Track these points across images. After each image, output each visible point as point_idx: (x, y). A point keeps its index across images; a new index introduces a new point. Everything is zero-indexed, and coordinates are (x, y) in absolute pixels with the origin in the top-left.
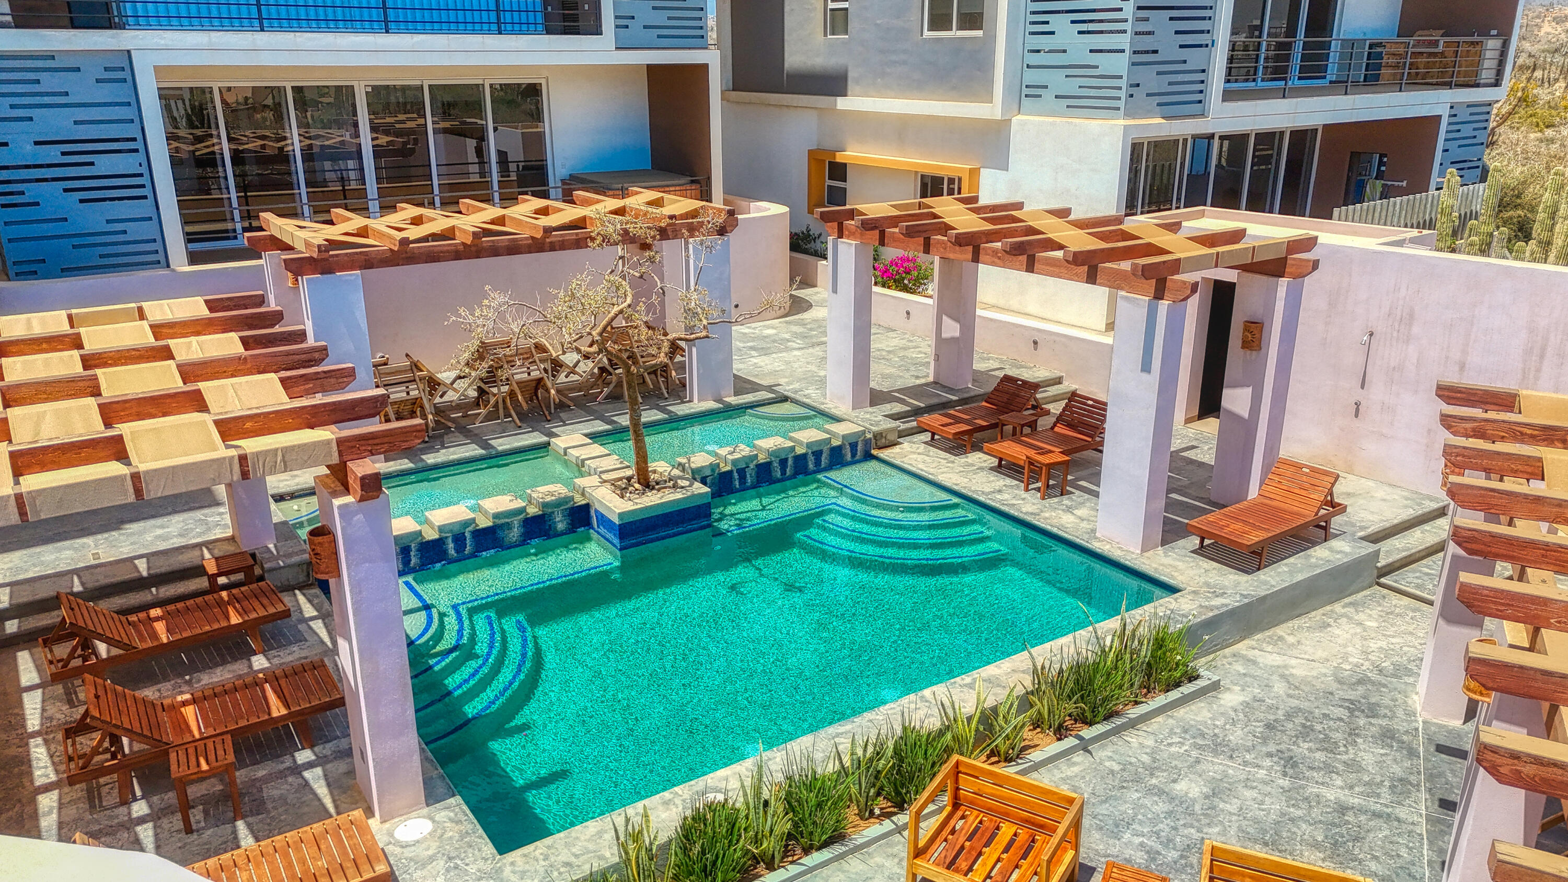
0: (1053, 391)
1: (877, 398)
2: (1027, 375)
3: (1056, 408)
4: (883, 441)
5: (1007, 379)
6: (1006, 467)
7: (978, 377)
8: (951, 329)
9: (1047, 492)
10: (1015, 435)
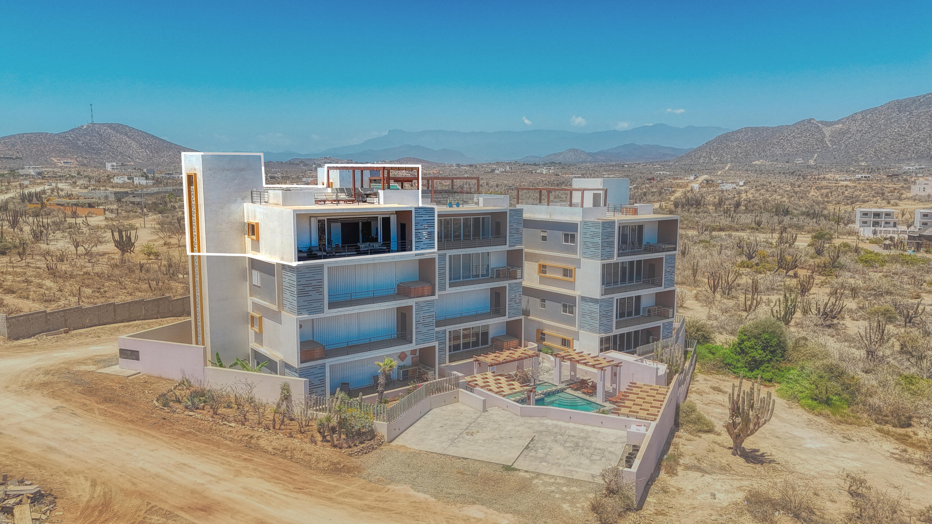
0: (589, 381)
1: (562, 382)
2: (585, 378)
3: (590, 384)
4: (565, 389)
5: (582, 379)
6: (584, 393)
7: (577, 379)
8: (573, 373)
9: (590, 396)
10: (584, 388)
